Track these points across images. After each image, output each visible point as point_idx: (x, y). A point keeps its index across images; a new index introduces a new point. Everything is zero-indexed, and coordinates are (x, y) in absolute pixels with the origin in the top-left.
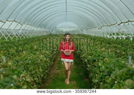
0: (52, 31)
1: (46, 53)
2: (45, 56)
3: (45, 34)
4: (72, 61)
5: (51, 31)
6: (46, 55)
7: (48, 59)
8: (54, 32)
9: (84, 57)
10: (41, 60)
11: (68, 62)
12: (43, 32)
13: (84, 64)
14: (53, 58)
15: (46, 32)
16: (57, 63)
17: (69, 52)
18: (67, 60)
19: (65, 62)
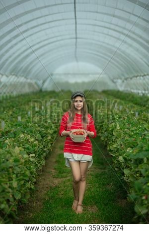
0: (44, 82)
1: (27, 141)
2: (25, 148)
3: (27, 90)
4: (88, 158)
5: (40, 83)
6: (27, 146)
7: (33, 155)
8: (48, 86)
9: (118, 150)
10: (16, 161)
11: (79, 162)
12: (23, 85)
13: (117, 167)
14: (44, 152)
15: (30, 85)
16: (54, 160)
17: (81, 134)
18: (77, 157)
19: (72, 160)
